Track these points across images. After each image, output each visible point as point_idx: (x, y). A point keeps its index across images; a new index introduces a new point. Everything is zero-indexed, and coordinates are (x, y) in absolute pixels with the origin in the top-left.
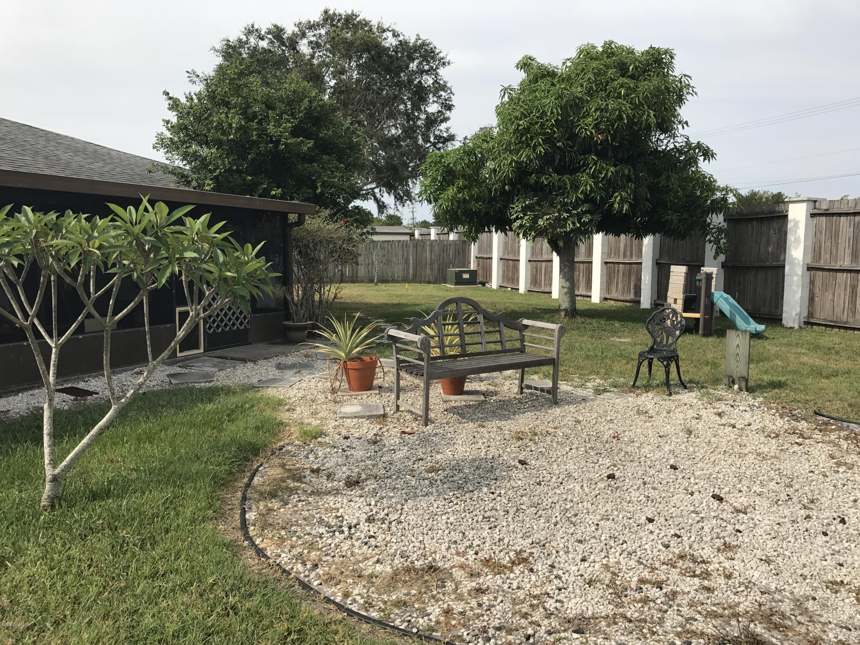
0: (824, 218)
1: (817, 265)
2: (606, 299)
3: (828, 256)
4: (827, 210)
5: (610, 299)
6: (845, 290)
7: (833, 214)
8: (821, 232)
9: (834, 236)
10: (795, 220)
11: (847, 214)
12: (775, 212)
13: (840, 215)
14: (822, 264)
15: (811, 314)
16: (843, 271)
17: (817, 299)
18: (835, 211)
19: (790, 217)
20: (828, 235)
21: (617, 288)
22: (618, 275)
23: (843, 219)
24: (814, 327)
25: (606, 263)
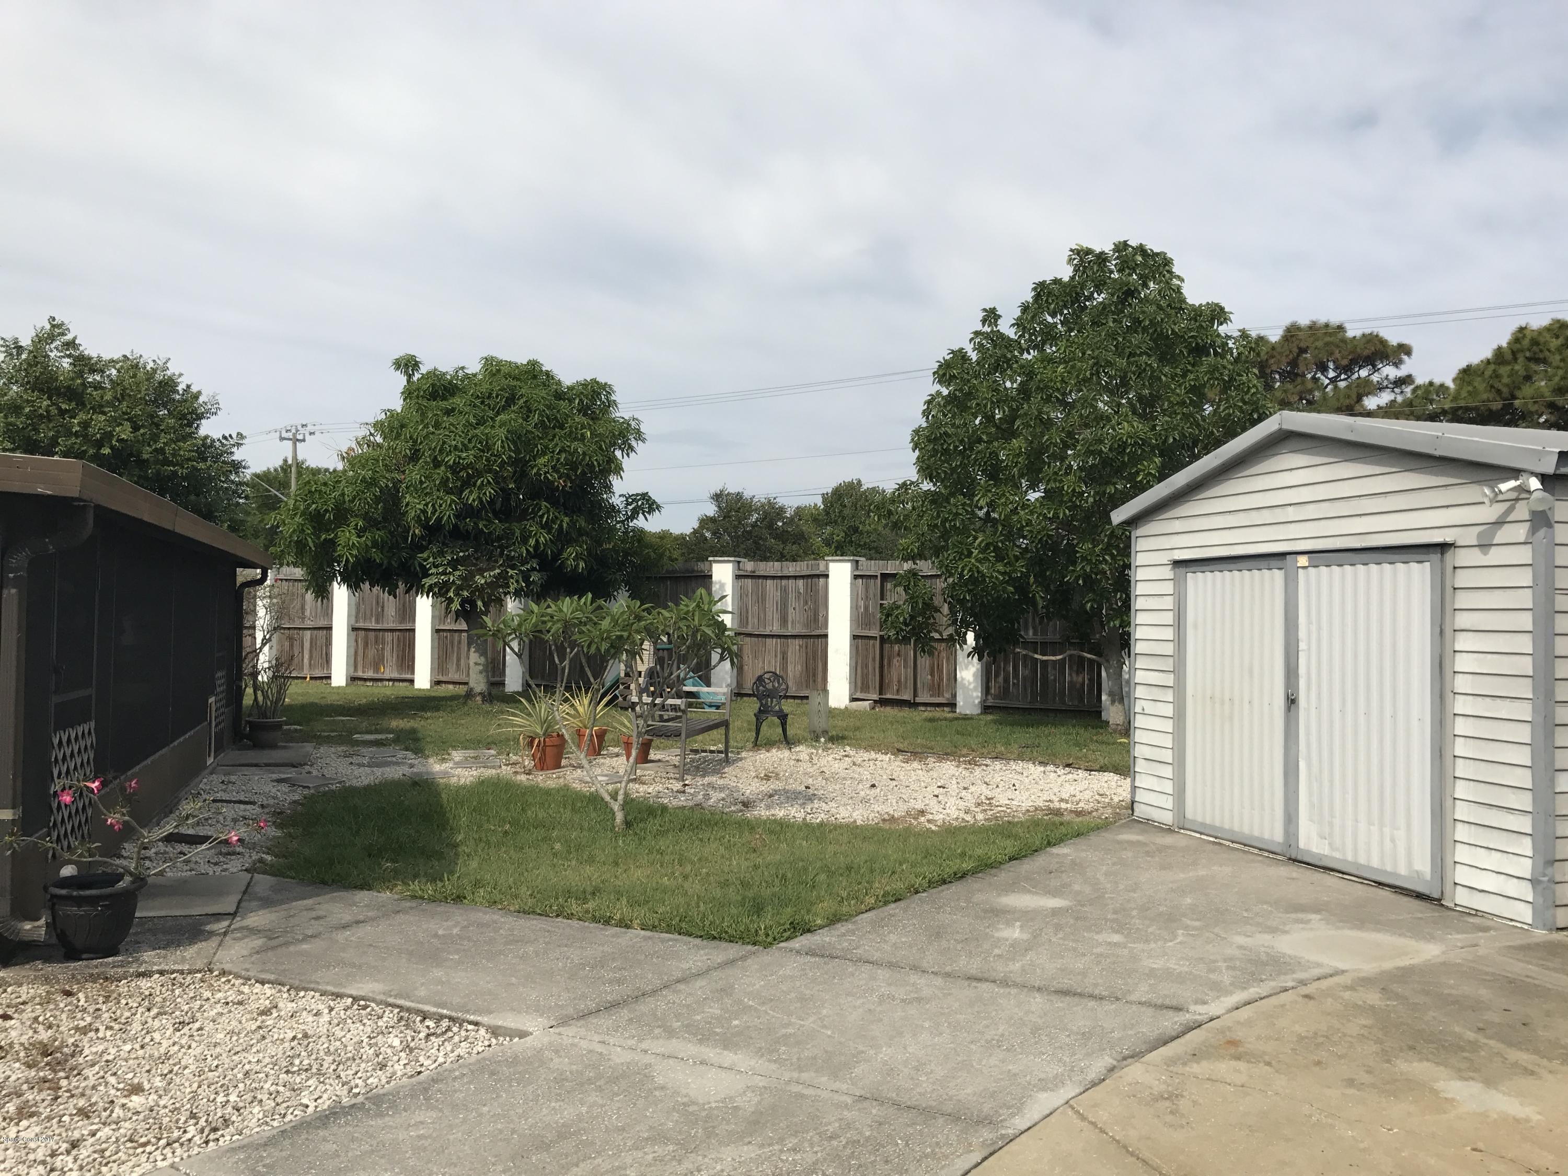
0: (750, 580)
1: (744, 630)
2: (438, 683)
3: (756, 621)
4: (754, 572)
5: (446, 682)
6: (776, 656)
7: (759, 577)
8: (747, 595)
9: (761, 599)
10: (720, 582)
11: (773, 578)
12: (693, 571)
13: (766, 577)
14: (749, 629)
15: (739, 684)
16: (772, 636)
17: (746, 668)
18: (762, 573)
19: (714, 578)
20: (755, 598)
21: (458, 665)
22: (459, 648)
23: (769, 582)
24: (745, 698)
25: (438, 631)
